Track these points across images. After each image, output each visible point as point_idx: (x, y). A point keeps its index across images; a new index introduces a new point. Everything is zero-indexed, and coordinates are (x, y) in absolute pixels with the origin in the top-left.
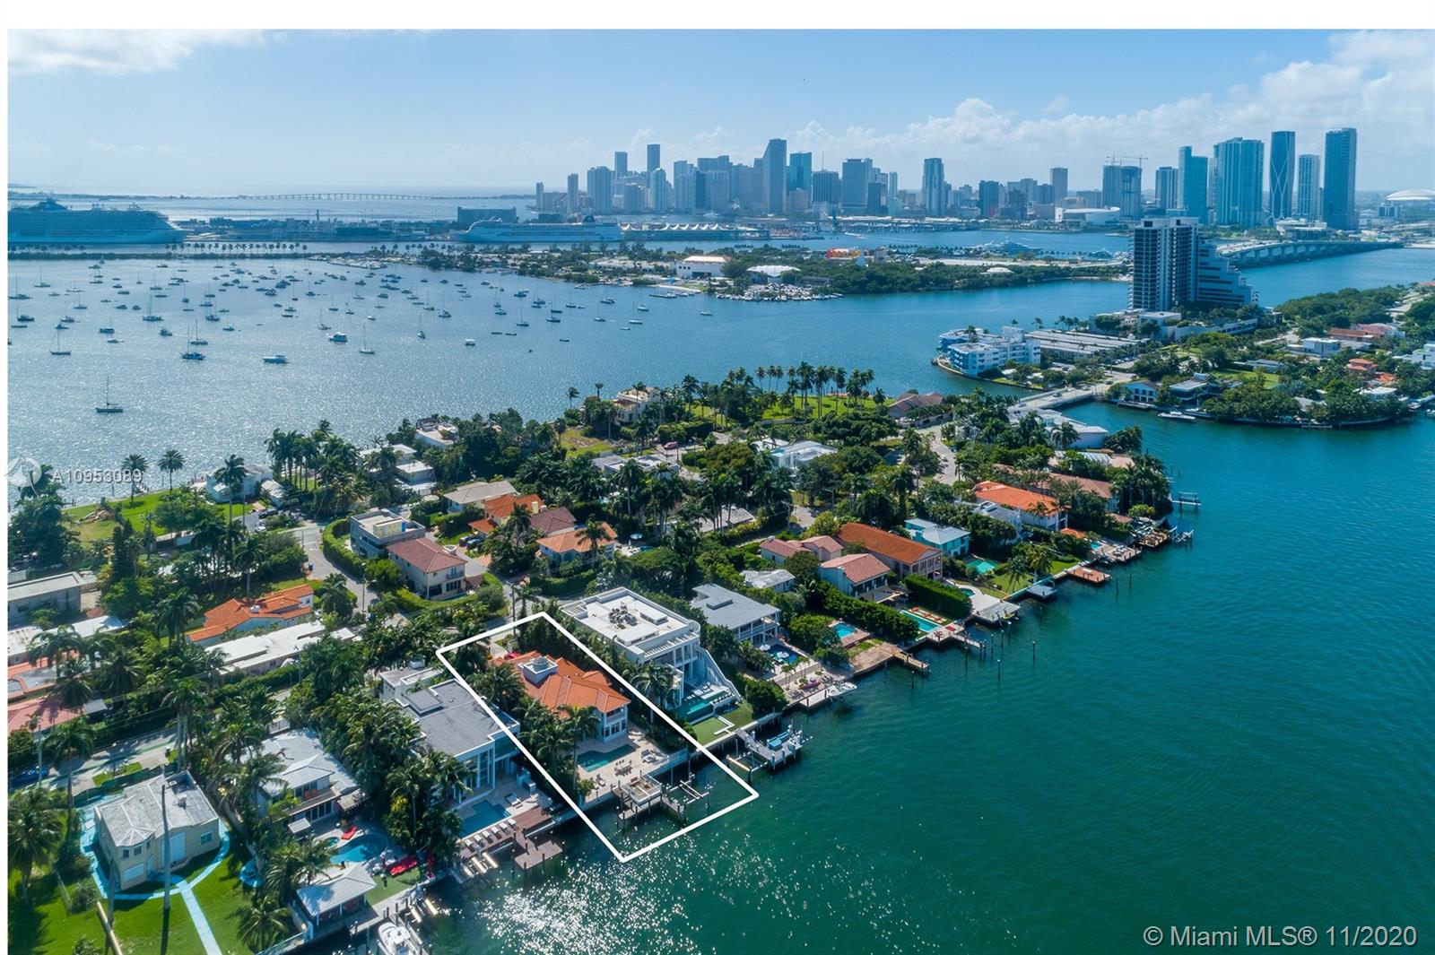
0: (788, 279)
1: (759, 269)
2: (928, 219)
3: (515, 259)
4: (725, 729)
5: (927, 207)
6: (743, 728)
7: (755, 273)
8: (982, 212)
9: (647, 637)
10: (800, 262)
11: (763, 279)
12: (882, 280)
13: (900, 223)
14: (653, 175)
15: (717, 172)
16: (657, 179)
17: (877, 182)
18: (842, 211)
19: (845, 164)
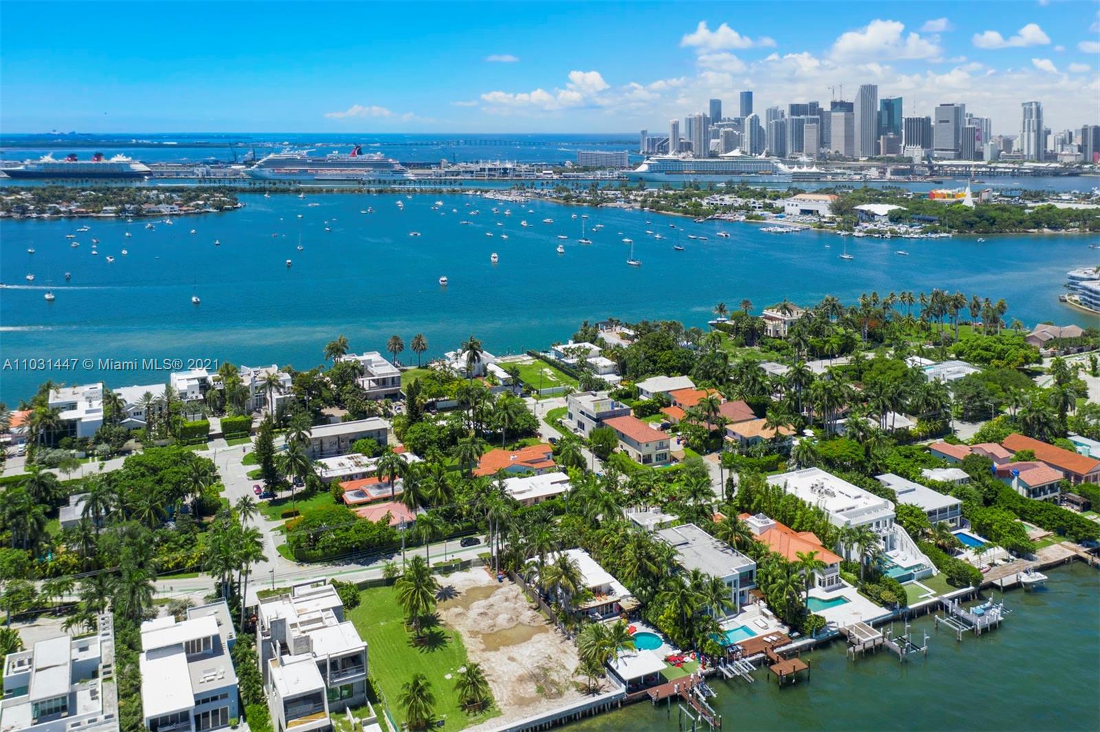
0: (895, 218)
1: (865, 207)
2: (1027, 164)
4: (928, 595)
5: (1025, 153)
6: (946, 596)
7: (862, 211)
8: (1085, 157)
9: (848, 509)
10: (904, 201)
11: (871, 216)
12: (992, 221)
13: (995, 168)
14: (747, 120)
15: (809, 117)
16: (751, 124)
17: (971, 126)
18: (936, 155)
19: (936, 108)
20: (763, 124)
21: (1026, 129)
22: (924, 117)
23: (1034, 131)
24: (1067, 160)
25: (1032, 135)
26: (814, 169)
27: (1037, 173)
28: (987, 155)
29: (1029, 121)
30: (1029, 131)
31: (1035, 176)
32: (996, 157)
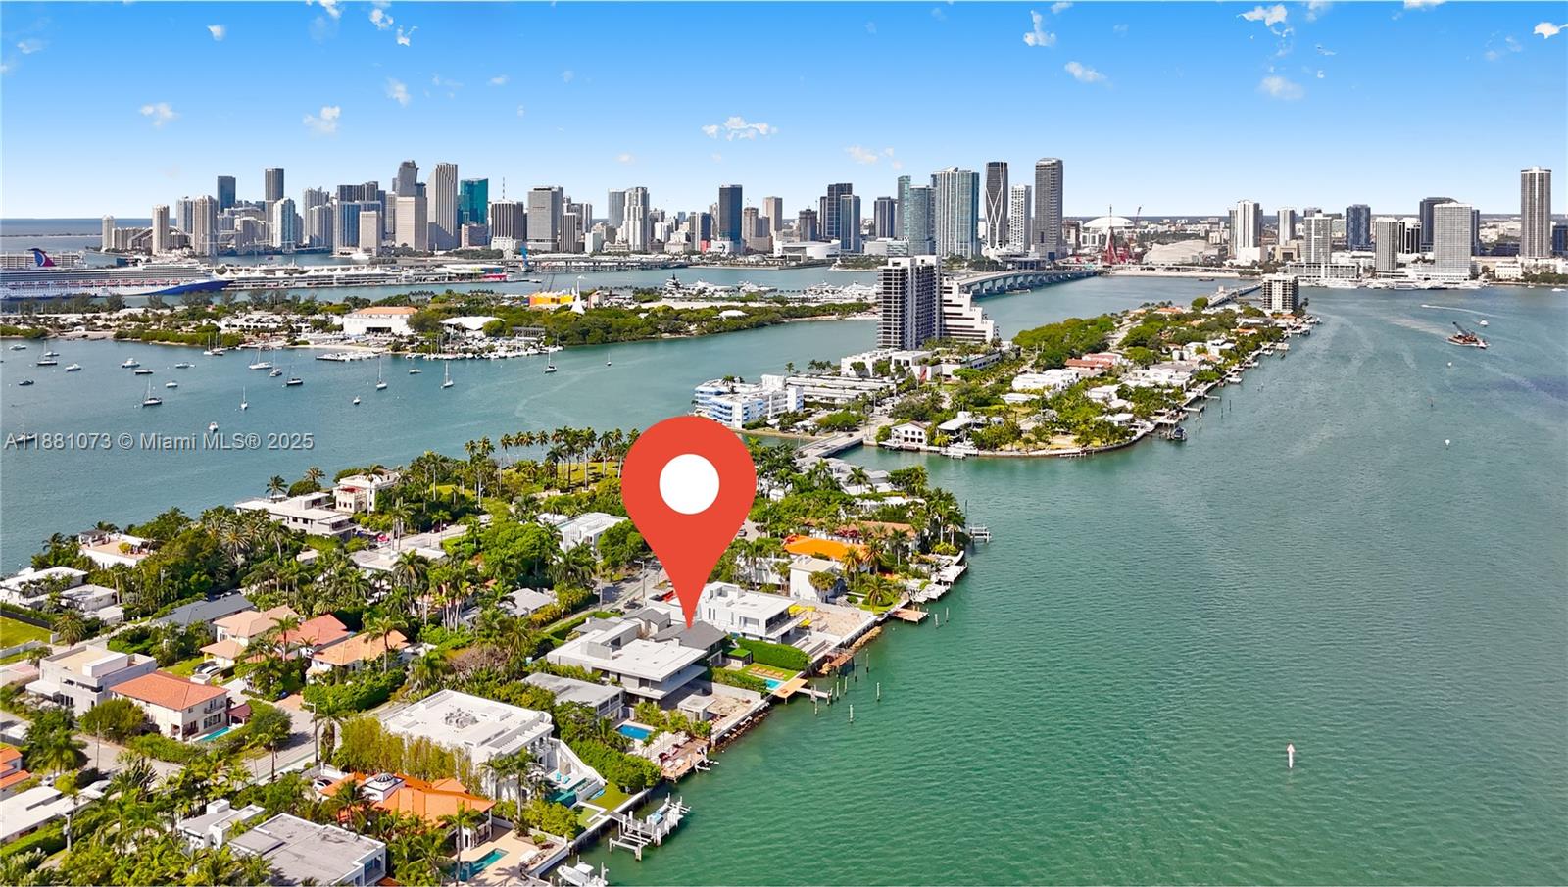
0: (494, 331)
1: (454, 320)
2: (633, 256)
3: (106, 320)
4: (598, 814)
5: (631, 244)
6: (618, 809)
8: (693, 246)
9: (496, 736)
10: (500, 311)
11: (462, 332)
12: (607, 329)
13: (598, 261)
14: (278, 207)
15: (366, 202)
16: (283, 211)
17: (570, 214)
18: (530, 248)
19: (530, 193)
20: (300, 210)
21: (632, 217)
22: (515, 203)
23: (640, 219)
24: (675, 249)
25: (638, 223)
26: (378, 271)
27: (644, 266)
28: (589, 248)
29: (635, 208)
30: (635, 219)
31: (643, 269)
32: (598, 251)
